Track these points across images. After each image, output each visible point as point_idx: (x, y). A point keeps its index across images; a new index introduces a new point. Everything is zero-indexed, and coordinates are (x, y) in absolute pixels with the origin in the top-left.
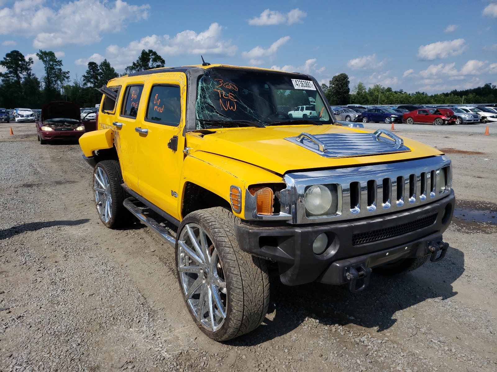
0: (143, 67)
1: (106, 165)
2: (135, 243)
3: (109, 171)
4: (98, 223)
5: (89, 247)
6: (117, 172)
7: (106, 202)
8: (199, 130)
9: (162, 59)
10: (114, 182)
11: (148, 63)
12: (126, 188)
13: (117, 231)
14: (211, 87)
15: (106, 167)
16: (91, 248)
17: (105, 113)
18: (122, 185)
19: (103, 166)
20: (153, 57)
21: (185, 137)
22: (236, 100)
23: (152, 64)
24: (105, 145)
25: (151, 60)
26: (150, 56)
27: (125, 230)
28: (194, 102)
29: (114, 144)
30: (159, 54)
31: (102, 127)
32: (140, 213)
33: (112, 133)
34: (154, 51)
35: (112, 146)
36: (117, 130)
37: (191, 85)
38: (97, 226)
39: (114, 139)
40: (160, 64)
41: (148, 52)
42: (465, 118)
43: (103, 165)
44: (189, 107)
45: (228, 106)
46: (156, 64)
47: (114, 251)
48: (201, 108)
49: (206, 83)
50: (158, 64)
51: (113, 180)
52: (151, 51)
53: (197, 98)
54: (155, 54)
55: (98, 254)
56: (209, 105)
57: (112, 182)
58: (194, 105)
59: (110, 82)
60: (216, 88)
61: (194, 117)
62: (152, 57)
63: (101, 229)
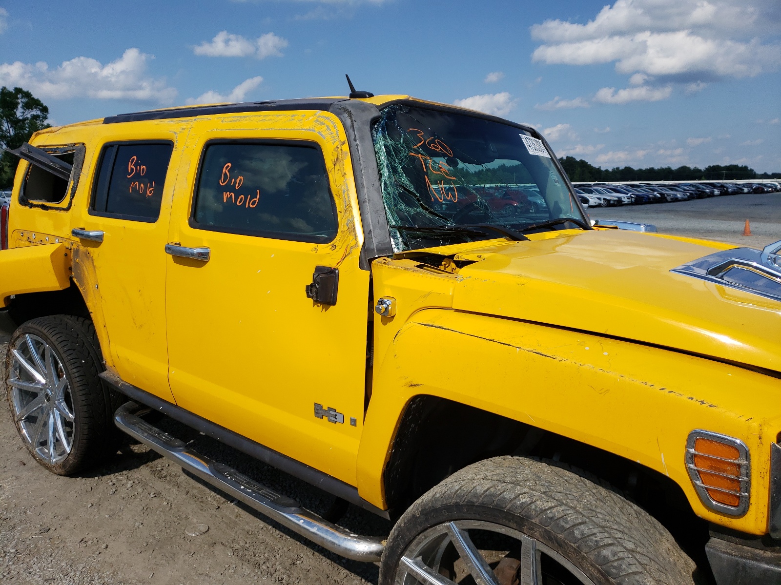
0: (5, 118)
1: (51, 331)
2: (146, 509)
3: (64, 343)
4: (24, 464)
5: (28, 542)
6: (84, 343)
7: (49, 414)
8: (400, 252)
9: (42, 105)
10: (78, 369)
11: (15, 111)
12: (117, 382)
13: (84, 480)
14: (402, 147)
15: (54, 333)
16: (36, 546)
17: (32, 206)
18: (104, 375)
19: (45, 332)
20: (25, 100)
21: (371, 271)
22: (455, 178)
23: (24, 113)
24: (50, 282)
25: (20, 106)
26: (18, 99)
27: (103, 475)
28: (377, 183)
29: (71, 279)
30: (35, 96)
31: (25, 238)
32: (180, 451)
33: (66, 255)
34: (25, 89)
35: (68, 285)
36: (82, 248)
37: (361, 142)
38: (25, 474)
39: (70, 269)
40: (39, 113)
41: (14, 92)
42: (541, 204)
43: (42, 330)
44: (368, 196)
45: (443, 193)
46: (32, 113)
47: (104, 546)
48: (393, 197)
49: (392, 139)
50: (35, 113)
51: (76, 365)
52: (18, 90)
53: (381, 176)
54: (27, 95)
55: (63, 564)
56: (405, 189)
57: (74, 370)
58: (379, 190)
59: (36, 135)
60: (414, 150)
61: (383, 219)
62: (21, 101)
63: (37, 479)
